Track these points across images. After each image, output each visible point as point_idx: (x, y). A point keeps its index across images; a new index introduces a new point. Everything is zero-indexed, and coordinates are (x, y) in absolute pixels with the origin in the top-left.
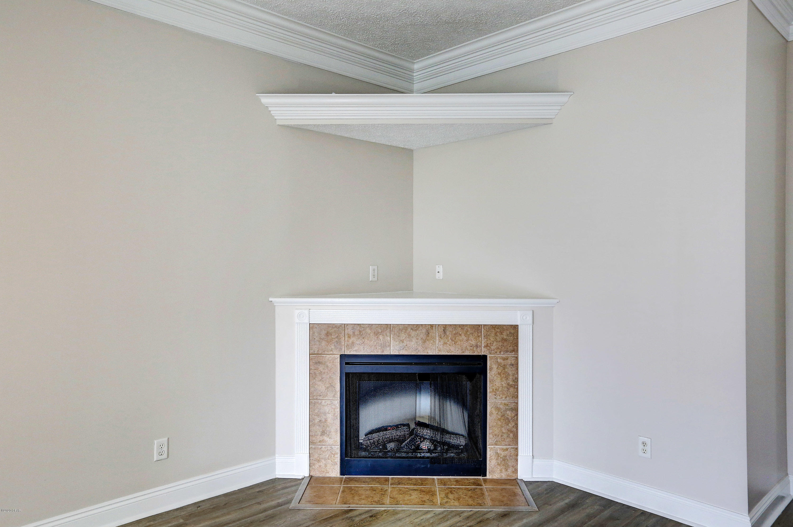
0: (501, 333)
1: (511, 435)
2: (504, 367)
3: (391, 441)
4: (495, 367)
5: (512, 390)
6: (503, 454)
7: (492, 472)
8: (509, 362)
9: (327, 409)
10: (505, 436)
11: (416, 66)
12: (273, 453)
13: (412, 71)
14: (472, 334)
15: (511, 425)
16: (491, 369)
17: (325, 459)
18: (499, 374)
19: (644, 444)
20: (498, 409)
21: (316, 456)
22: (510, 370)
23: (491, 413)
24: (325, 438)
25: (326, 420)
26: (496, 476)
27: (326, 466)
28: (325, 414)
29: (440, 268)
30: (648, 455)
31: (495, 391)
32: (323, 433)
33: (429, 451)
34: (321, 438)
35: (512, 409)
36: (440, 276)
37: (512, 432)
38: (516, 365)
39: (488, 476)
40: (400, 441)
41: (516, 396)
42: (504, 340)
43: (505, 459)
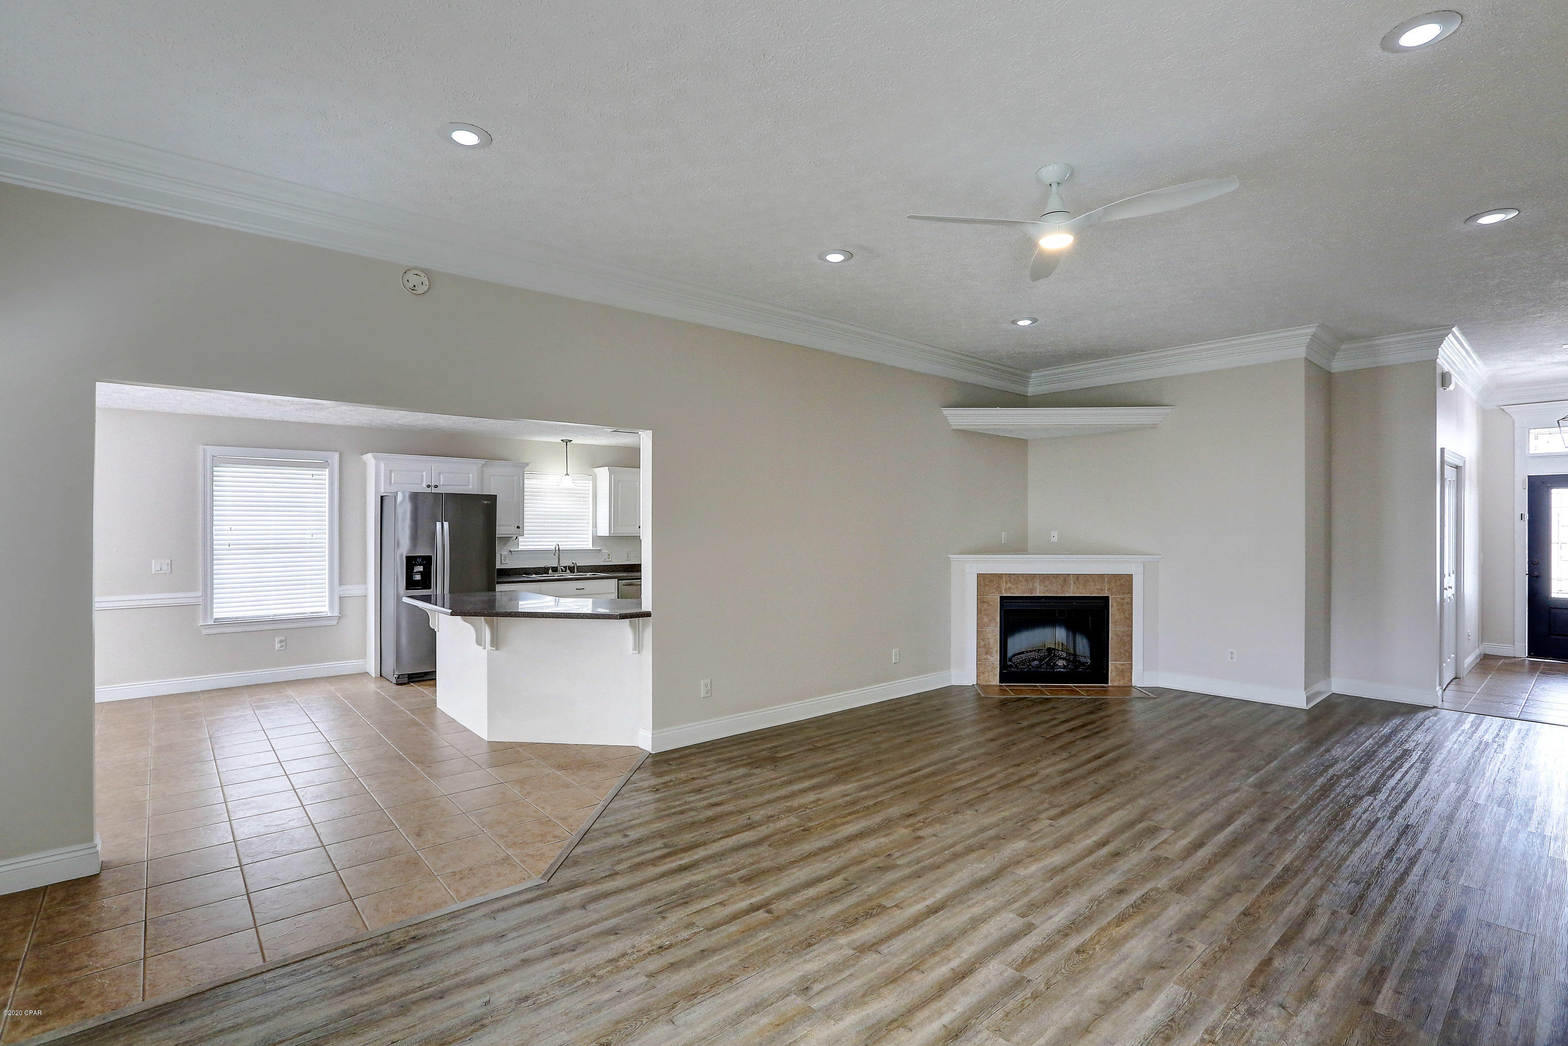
0: (1120, 580)
1: (1127, 654)
2: (1122, 605)
3: (1034, 660)
4: (1115, 605)
5: (1128, 621)
6: (1121, 667)
7: (1113, 680)
8: (1126, 601)
9: (990, 635)
10: (1123, 655)
11: (1033, 375)
12: (949, 668)
13: (1029, 378)
14: (1098, 580)
15: (1127, 647)
16: (1112, 606)
17: (988, 672)
18: (1118, 609)
19: (1232, 653)
20: (1118, 635)
21: (981, 669)
22: (1126, 607)
23: (1112, 638)
24: (988, 656)
25: (989, 644)
26: (1116, 684)
27: (989, 676)
28: (988, 639)
29: (1055, 534)
30: (1235, 660)
31: (1115, 623)
32: (987, 653)
33: (1064, 667)
34: (985, 657)
35: (1128, 636)
36: (1055, 540)
37: (1127, 652)
38: (1130, 604)
39: (1110, 684)
40: (1041, 660)
41: (1131, 626)
42: (1121, 585)
43: (1122, 671)
